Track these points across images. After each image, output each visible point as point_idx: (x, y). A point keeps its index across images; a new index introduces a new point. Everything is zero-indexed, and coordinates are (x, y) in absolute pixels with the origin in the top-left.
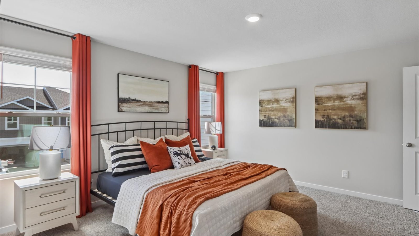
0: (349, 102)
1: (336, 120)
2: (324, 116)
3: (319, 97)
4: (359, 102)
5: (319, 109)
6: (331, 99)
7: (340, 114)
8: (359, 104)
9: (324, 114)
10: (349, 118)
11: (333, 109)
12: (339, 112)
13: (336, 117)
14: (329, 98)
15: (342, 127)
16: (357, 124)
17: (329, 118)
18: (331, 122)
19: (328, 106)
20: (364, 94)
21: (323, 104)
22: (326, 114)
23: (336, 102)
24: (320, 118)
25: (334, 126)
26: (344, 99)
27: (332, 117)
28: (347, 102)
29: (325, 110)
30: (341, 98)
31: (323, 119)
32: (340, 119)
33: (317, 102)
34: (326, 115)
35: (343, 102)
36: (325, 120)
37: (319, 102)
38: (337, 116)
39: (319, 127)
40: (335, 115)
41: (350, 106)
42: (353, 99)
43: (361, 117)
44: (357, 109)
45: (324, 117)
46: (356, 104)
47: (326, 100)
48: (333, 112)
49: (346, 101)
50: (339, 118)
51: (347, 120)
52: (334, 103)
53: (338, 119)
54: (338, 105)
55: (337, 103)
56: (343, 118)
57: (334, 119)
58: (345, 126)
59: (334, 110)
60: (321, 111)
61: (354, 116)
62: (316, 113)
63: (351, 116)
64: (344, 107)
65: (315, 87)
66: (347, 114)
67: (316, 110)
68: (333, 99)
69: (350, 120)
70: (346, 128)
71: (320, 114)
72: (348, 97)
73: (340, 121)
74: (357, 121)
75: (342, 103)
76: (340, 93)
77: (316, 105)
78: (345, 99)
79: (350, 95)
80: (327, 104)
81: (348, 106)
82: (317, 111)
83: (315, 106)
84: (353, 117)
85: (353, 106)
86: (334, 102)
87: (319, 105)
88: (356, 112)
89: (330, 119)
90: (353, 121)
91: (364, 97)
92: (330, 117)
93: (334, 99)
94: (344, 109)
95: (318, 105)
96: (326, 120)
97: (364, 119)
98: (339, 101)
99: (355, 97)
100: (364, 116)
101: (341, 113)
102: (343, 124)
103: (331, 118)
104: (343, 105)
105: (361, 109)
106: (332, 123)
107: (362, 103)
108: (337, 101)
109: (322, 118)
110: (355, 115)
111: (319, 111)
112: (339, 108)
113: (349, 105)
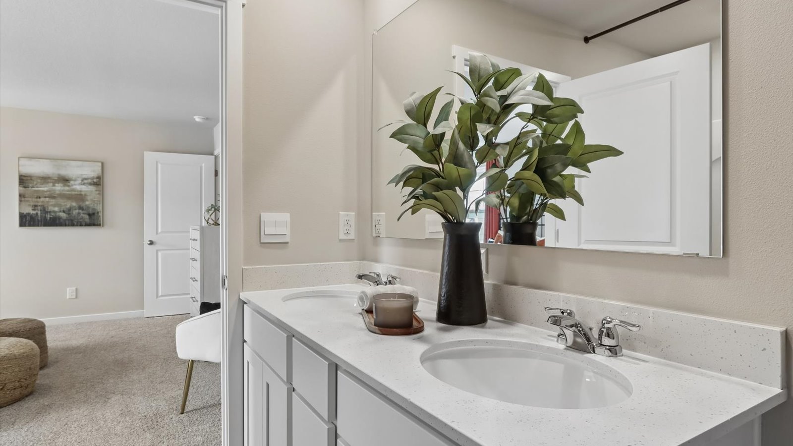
0: (78, 187)
1: (58, 214)
2: (36, 206)
3: (26, 175)
4: (92, 188)
5: (27, 196)
6: (49, 180)
7: (63, 204)
8: (91, 192)
9: (36, 204)
10: (77, 211)
11: (52, 197)
12: (62, 202)
13: (56, 209)
14: (45, 179)
15: (67, 223)
16: (90, 219)
17: (45, 211)
18: (48, 216)
19: (43, 191)
20: (99, 178)
21: (33, 187)
22: (39, 204)
23: (58, 186)
24: (28, 210)
25: (54, 222)
26: (69, 182)
27: (51, 208)
28: (74, 187)
29: (37, 198)
30: (65, 180)
31: (34, 212)
32: (64, 212)
33: (23, 183)
34: (40, 206)
35: (69, 186)
36: (37, 214)
37: (27, 184)
38: (58, 207)
39: (27, 225)
40: (54, 206)
41: (79, 193)
42: (84, 184)
43: (94, 209)
44: (89, 198)
45: (36, 208)
46: (87, 191)
47: (39, 181)
48: (53, 201)
49: (72, 186)
50: (62, 210)
51: (74, 213)
52: (54, 188)
53: (60, 212)
54: (59, 190)
55: (59, 188)
56: (68, 211)
57: (54, 212)
58: (71, 222)
59: (54, 197)
60: (30, 199)
61: (84, 208)
62: (20, 201)
63: (81, 208)
64: (70, 194)
65: (19, 158)
66: (74, 204)
67: (21, 196)
68: (51, 181)
69: (79, 213)
70: (73, 225)
71: (28, 203)
72: (75, 180)
73: (63, 215)
74: (89, 215)
75: (67, 188)
76: (64, 172)
77: (21, 189)
78: (72, 182)
79: (78, 178)
80: (40, 187)
81: (76, 193)
82: (23, 199)
83: (19, 190)
84: (83, 210)
85: (83, 193)
86: (54, 185)
87: (27, 189)
88: (87, 203)
89: (47, 212)
90: (83, 215)
91: (98, 182)
92: (47, 208)
93: (54, 181)
94: (69, 197)
95: (24, 189)
96: (39, 212)
97: (98, 213)
98: (62, 185)
99: (86, 181)
100: (99, 208)
101: (64, 202)
102: (68, 220)
103: (49, 210)
104: (68, 191)
105: (94, 198)
106: (50, 218)
107: (96, 191)
108: (58, 183)
109: (33, 210)
110: (86, 205)
111: (27, 199)
112: (62, 196)
113: (78, 191)
